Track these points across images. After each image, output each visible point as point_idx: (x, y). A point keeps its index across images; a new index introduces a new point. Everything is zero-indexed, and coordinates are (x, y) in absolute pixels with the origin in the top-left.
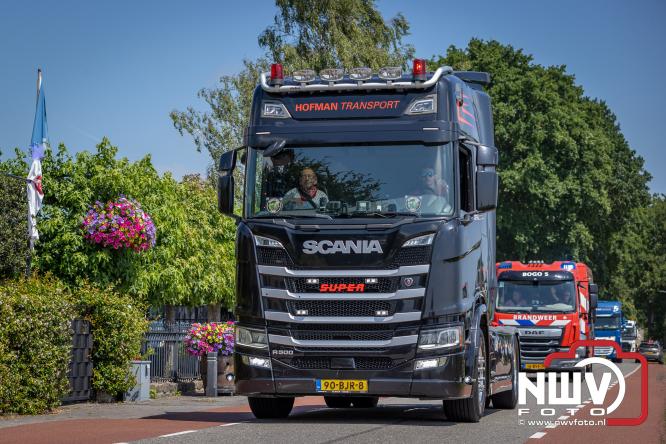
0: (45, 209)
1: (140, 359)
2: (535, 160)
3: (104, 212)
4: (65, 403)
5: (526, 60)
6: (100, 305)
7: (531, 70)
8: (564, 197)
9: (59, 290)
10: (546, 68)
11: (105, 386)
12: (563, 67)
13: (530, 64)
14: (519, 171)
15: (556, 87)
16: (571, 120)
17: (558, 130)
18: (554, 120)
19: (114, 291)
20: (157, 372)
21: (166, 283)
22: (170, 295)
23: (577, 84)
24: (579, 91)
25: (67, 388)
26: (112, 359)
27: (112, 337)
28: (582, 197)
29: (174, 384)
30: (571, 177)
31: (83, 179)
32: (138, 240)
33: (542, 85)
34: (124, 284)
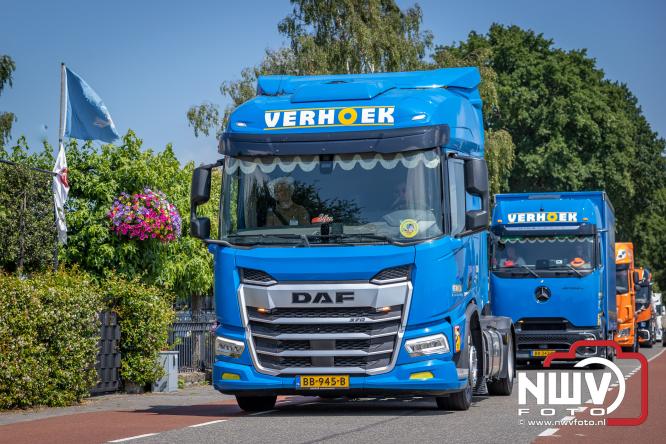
0: (70, 202)
1: (167, 349)
2: (558, 144)
3: (129, 204)
4: (94, 394)
5: (547, 44)
6: (127, 296)
7: (552, 54)
8: (587, 180)
9: (86, 282)
10: (567, 52)
11: (134, 376)
12: (584, 51)
13: (550, 48)
14: (542, 156)
15: (577, 71)
16: (593, 103)
17: (580, 114)
18: (576, 104)
19: (141, 282)
20: (184, 362)
21: (192, 274)
22: (196, 285)
23: (597, 67)
24: (600, 74)
25: (95, 379)
26: (140, 349)
27: (139, 328)
28: (604, 180)
29: (202, 374)
30: (593, 160)
31: (108, 171)
32: (163, 230)
33: (563, 70)
34: (150, 275)
